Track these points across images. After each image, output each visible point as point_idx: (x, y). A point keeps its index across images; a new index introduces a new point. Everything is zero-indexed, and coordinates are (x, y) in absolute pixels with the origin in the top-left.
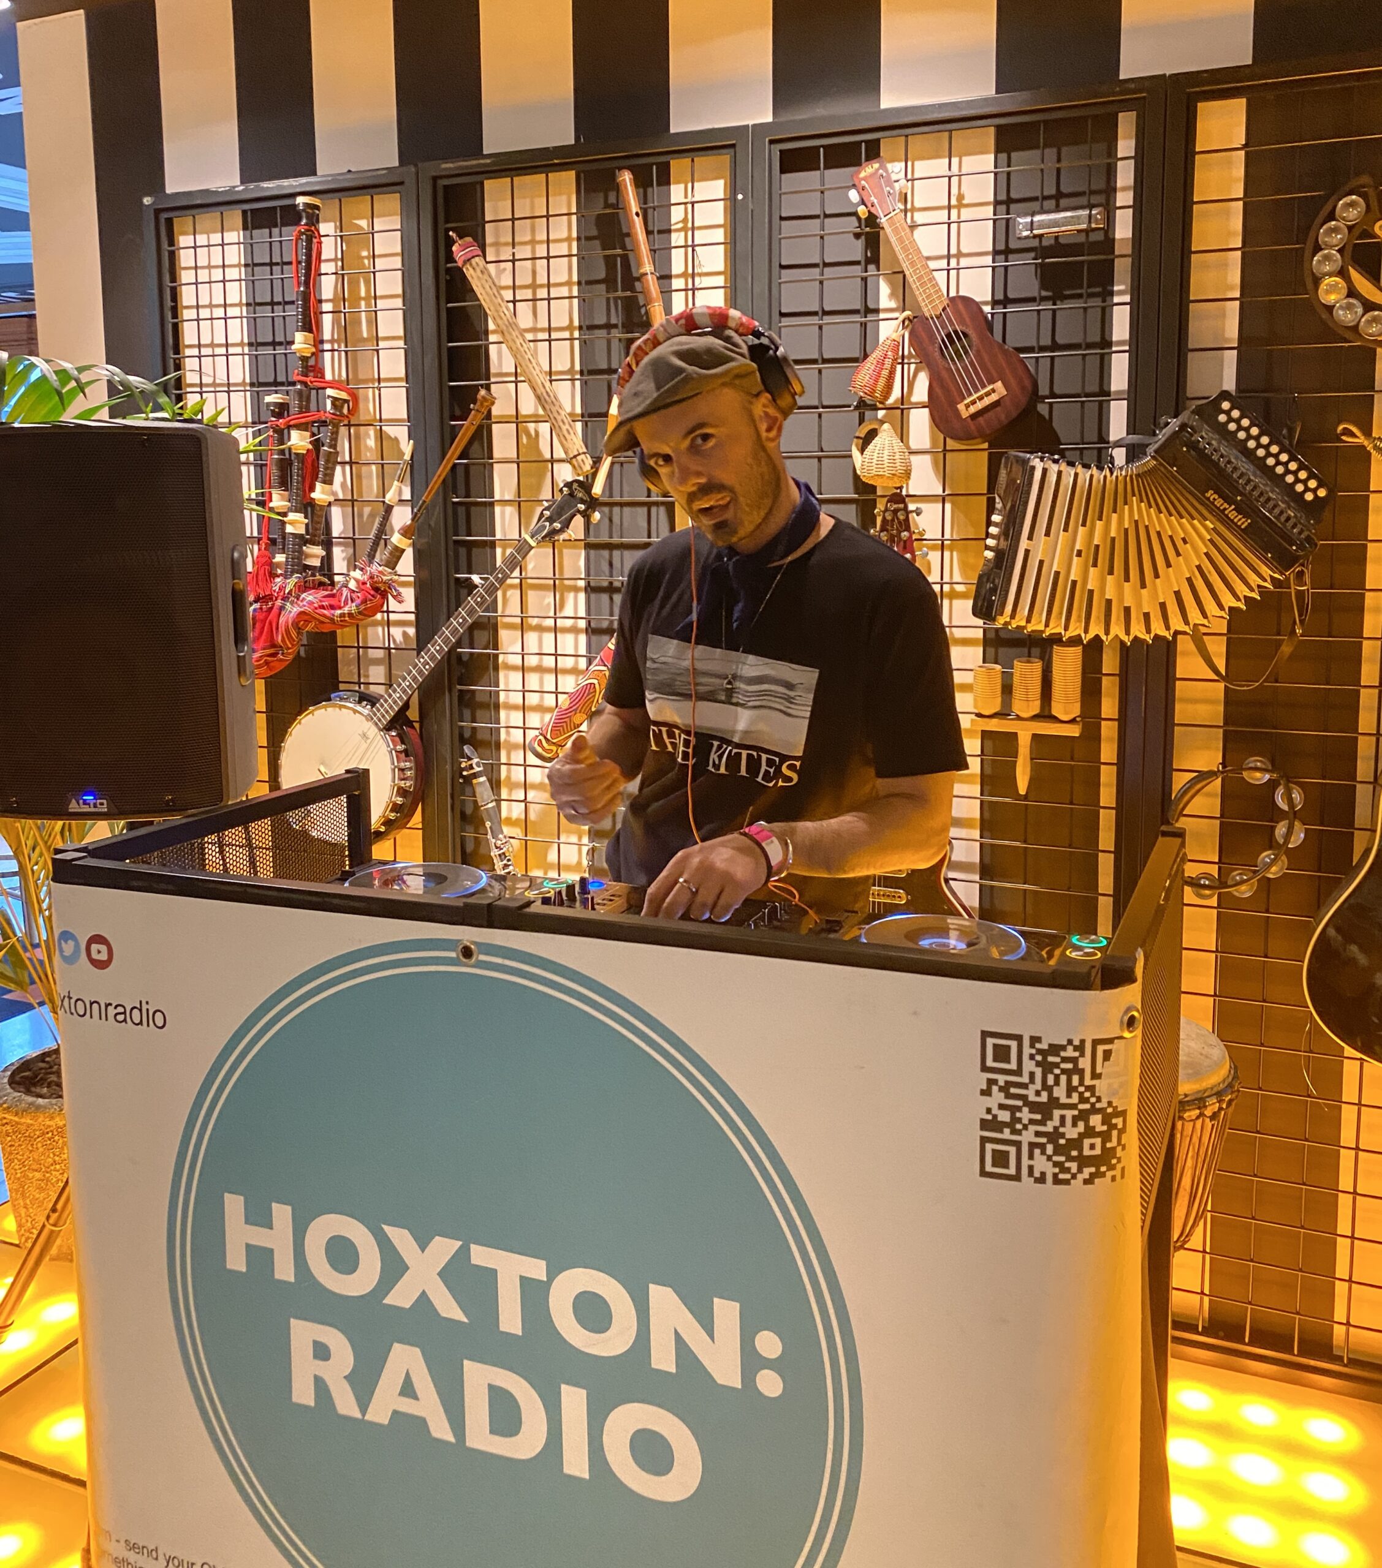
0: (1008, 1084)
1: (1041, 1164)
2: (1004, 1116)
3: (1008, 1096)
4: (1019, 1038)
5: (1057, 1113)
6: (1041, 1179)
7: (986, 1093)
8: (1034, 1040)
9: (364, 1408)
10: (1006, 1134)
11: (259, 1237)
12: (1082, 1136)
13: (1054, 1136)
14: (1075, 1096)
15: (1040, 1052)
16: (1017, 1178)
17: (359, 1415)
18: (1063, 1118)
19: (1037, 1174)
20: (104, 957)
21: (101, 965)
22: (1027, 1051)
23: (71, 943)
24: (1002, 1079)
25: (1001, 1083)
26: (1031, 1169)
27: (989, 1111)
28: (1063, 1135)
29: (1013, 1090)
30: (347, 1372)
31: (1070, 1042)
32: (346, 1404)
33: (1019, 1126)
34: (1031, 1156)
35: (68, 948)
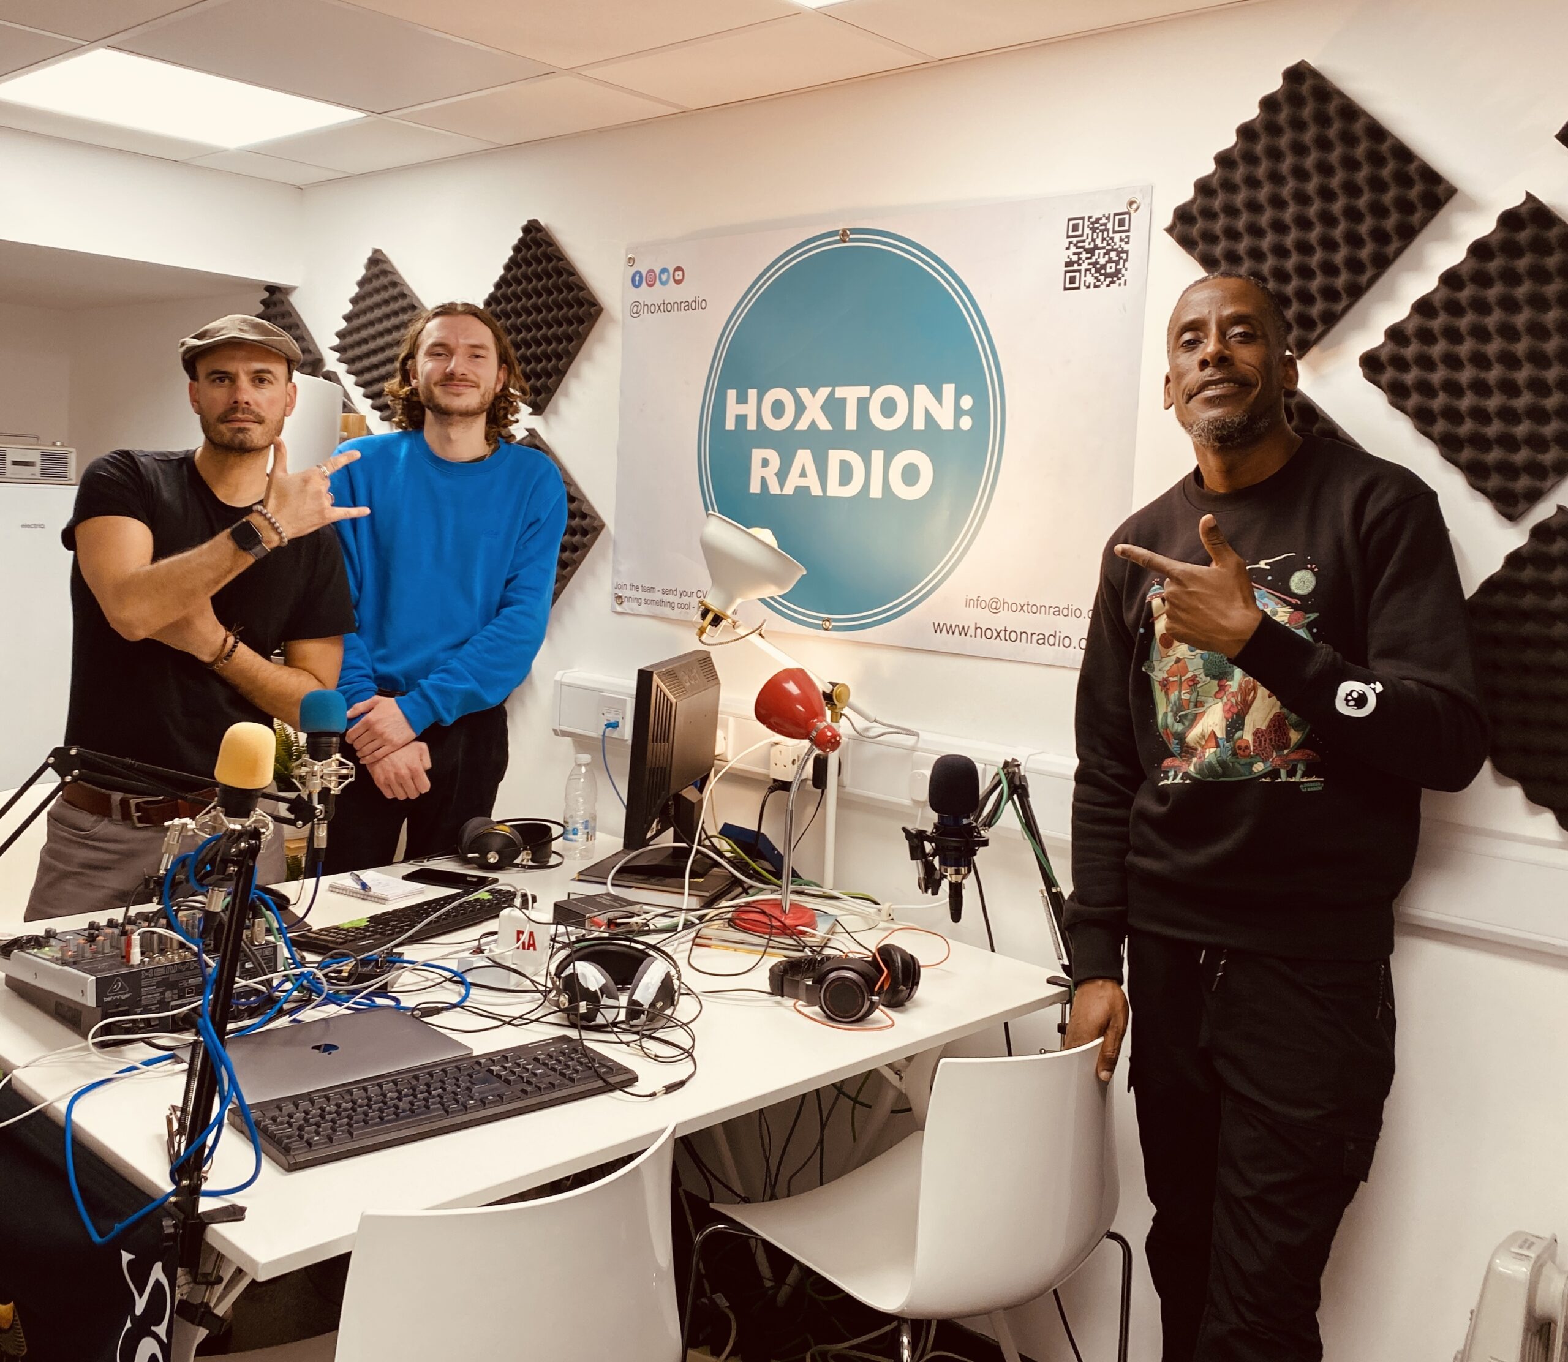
0: (1078, 242)
2: (1075, 258)
3: (1078, 248)
4: (1083, 219)
5: (1097, 252)
6: (1088, 287)
7: (1068, 248)
8: (1090, 217)
9: (782, 487)
11: (742, 409)
12: (1107, 262)
13: (1094, 264)
14: (1105, 242)
15: (1092, 223)
16: (1078, 288)
17: (779, 492)
18: (1099, 254)
19: (1087, 284)
20: (680, 278)
21: (678, 282)
22: (1087, 223)
23: (666, 274)
24: (1075, 240)
25: (1075, 242)
26: (1085, 282)
27: (1068, 257)
28: (1098, 263)
29: (1079, 244)
30: (776, 471)
31: (1104, 216)
32: (774, 488)
33: (1081, 262)
34: (1085, 276)
35: (664, 277)
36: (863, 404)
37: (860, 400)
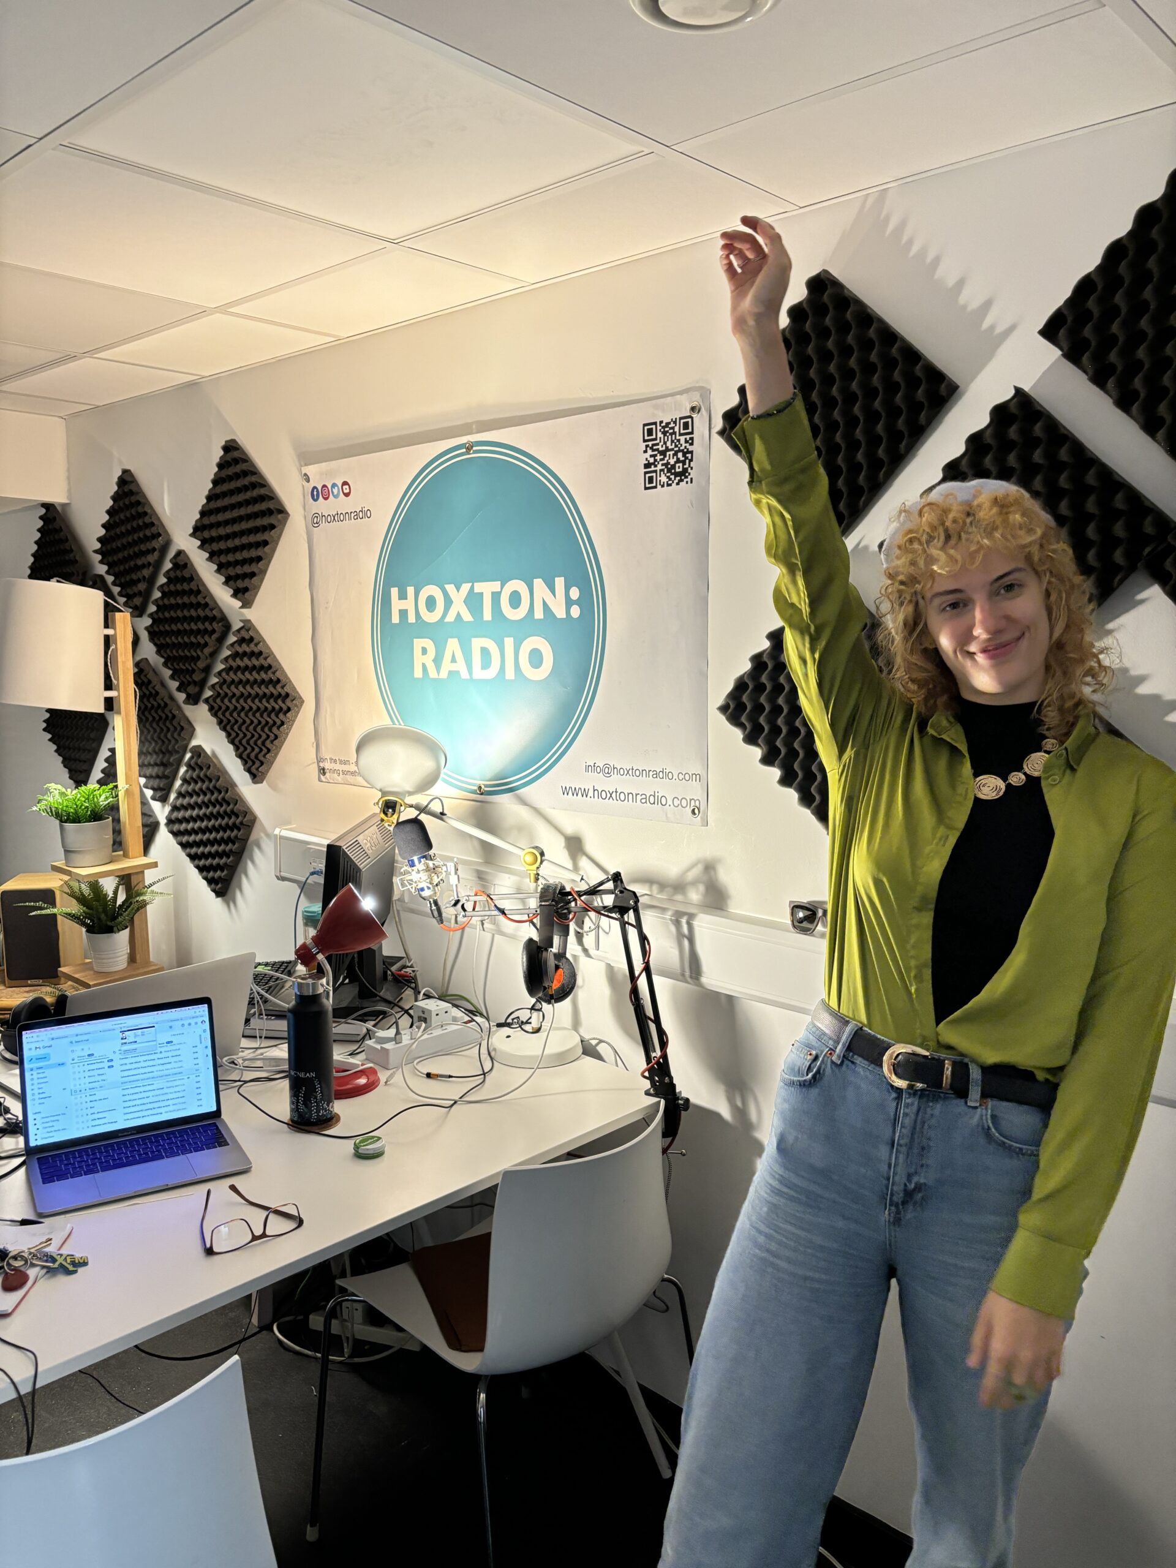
0: (653, 445)
1: (664, 479)
2: (652, 460)
3: (653, 450)
4: (655, 423)
5: (668, 453)
6: (663, 486)
7: (645, 452)
8: (661, 422)
9: (438, 673)
10: (653, 468)
11: (403, 605)
12: (676, 462)
13: (666, 465)
14: (673, 444)
15: (664, 427)
16: (655, 487)
17: (437, 677)
18: (670, 455)
19: (662, 483)
20: (347, 491)
21: (347, 495)
22: (659, 428)
23: (336, 488)
24: (650, 443)
25: (650, 446)
26: (660, 481)
27: (647, 459)
28: (669, 463)
29: (655, 448)
30: (433, 658)
31: (672, 420)
32: (433, 673)
33: (656, 463)
34: (660, 476)
35: (335, 491)
36: (496, 596)
37: (493, 593)
